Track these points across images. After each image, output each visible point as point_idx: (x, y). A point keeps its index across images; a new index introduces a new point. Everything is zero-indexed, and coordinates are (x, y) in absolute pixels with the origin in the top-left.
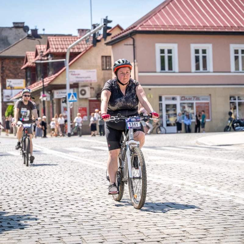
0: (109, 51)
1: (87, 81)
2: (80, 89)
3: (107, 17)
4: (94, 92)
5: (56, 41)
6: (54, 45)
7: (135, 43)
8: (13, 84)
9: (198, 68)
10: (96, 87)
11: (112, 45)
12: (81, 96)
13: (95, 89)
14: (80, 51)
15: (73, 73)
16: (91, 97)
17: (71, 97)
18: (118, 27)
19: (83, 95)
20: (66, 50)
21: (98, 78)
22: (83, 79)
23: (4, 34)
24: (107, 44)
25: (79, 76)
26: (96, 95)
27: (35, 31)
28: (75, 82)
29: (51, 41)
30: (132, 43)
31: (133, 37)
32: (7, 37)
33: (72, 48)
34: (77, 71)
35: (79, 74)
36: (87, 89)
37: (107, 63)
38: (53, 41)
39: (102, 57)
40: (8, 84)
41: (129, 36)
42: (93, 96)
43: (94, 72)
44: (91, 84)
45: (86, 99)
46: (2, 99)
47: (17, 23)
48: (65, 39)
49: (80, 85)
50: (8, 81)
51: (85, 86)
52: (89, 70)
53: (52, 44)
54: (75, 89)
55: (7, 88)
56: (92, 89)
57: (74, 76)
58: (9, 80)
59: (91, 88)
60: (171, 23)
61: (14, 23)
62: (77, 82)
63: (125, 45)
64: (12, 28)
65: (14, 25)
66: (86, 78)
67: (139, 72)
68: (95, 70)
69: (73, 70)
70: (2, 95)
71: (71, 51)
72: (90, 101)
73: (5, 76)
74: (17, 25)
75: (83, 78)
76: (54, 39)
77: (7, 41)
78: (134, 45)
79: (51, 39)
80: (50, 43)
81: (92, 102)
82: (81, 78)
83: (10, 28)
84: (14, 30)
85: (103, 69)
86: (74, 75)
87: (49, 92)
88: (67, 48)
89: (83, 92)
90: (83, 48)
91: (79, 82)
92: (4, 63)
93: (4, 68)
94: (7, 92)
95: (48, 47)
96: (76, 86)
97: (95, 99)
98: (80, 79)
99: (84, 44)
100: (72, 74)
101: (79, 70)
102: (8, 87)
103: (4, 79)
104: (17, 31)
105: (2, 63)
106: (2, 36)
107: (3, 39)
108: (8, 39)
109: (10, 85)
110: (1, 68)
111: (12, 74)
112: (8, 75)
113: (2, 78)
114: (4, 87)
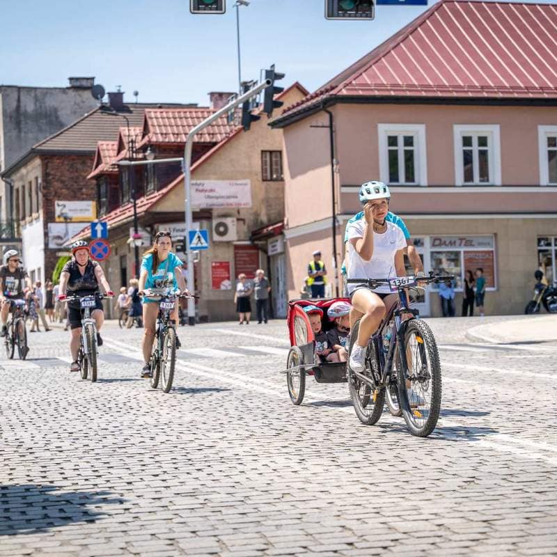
0: (277, 139)
1: (231, 205)
2: (215, 222)
3: (273, 66)
4: (245, 228)
5: (162, 118)
6: (159, 126)
7: (334, 124)
8: (70, 210)
9: (468, 176)
10: (249, 218)
11: (283, 127)
12: (216, 238)
13: (247, 221)
14: (214, 140)
15: (200, 188)
16: (238, 240)
17: (195, 240)
18: (297, 87)
19: (222, 234)
20: (184, 139)
21: (253, 197)
22: (220, 201)
23: (50, 102)
24: (274, 125)
25: (212, 194)
26: (250, 235)
27: (117, 97)
28: (204, 206)
29: (151, 118)
30: (327, 123)
31: (329, 109)
32: (56, 110)
33: (197, 134)
34: (208, 184)
35: (212, 191)
36: (229, 221)
37: (274, 167)
38: (157, 118)
39: (263, 152)
40: (58, 211)
41: (321, 107)
42: (242, 236)
43: (246, 184)
44: (239, 212)
45: (228, 243)
46: (46, 244)
47: (77, 79)
48: (182, 115)
49: (215, 213)
50: (58, 205)
51: (226, 216)
52: (234, 182)
53: (153, 126)
54: (205, 223)
55: (57, 220)
56: (242, 222)
57: (203, 194)
58: (61, 203)
59: (238, 220)
60: (411, 80)
61: (71, 79)
62: (209, 207)
63: (311, 126)
64: (67, 91)
65: (71, 83)
66: (229, 197)
67: (343, 186)
68: (248, 181)
69: (199, 182)
70: (46, 235)
71: (196, 139)
72: (237, 247)
73: (53, 193)
74: (78, 84)
75: (223, 197)
76: (159, 115)
77: (57, 117)
78: (331, 126)
79: (153, 115)
80: (150, 123)
81: (240, 251)
82: (217, 198)
83: (64, 90)
84: (72, 93)
85: (264, 180)
86: (202, 191)
87: (149, 229)
88: (186, 134)
89: (222, 229)
90: (220, 134)
91: (213, 207)
92: (50, 165)
93: (50, 177)
94: (56, 229)
95: (146, 131)
96: (207, 215)
97: (248, 243)
98: (215, 201)
99: (224, 126)
100: (197, 190)
101: (213, 181)
102: (59, 217)
103: (51, 200)
104: (78, 97)
105: (45, 166)
106: (45, 107)
107: (48, 113)
108: (59, 113)
109: (62, 214)
110: (43, 177)
111: (68, 189)
112: (59, 191)
113: (47, 199)
114: (49, 218)
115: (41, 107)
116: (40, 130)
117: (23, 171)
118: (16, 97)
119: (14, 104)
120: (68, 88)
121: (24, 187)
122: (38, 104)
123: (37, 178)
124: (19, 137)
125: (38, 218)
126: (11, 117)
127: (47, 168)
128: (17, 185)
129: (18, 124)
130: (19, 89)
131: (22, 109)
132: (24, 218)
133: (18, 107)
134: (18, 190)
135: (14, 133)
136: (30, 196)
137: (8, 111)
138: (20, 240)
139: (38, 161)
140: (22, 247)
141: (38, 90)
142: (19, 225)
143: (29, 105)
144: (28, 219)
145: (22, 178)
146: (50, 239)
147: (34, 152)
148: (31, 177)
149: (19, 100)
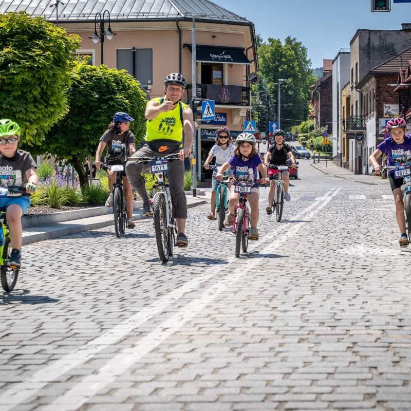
8: (393, 110)
23: (389, 40)
32: (393, 45)
40: (385, 110)
46: (377, 132)
47: (407, 24)
50: (386, 107)
55: (385, 116)
58: (387, 105)
61: (403, 25)
64: (401, 32)
65: (403, 27)
70: (377, 125)
73: (383, 99)
74: (407, 27)
77: (393, 50)
83: (398, 32)
84: (403, 34)
92: (381, 81)
93: (381, 89)
94: (382, 121)
102: (386, 114)
103: (381, 103)
104: (407, 36)
105: (378, 82)
106: (386, 43)
107: (388, 47)
108: (395, 47)
109: (388, 112)
110: (376, 89)
111: (392, 97)
112: (386, 98)
113: (378, 103)
114: (380, 115)
115: (383, 43)
116: (383, 58)
117: (367, 85)
118: (368, 37)
119: (367, 42)
120: (401, 30)
121: (367, 94)
122: (381, 40)
123: (373, 89)
124: (369, 62)
125: (374, 115)
126: (364, 50)
127: (379, 84)
128: (365, 93)
129: (369, 54)
130: (370, 31)
131: (372, 44)
132: (367, 115)
133: (369, 43)
134: (365, 96)
135: (366, 60)
136: (370, 100)
137: (363, 46)
138: (365, 129)
139: (374, 79)
140: (366, 133)
141: (382, 33)
142: (365, 119)
143: (376, 42)
144: (369, 115)
145: (367, 90)
146: (380, 128)
147: (370, 73)
148: (371, 89)
149: (369, 39)
